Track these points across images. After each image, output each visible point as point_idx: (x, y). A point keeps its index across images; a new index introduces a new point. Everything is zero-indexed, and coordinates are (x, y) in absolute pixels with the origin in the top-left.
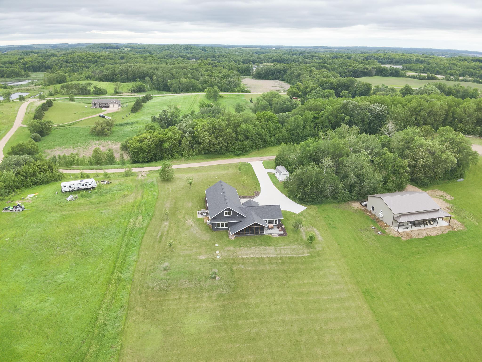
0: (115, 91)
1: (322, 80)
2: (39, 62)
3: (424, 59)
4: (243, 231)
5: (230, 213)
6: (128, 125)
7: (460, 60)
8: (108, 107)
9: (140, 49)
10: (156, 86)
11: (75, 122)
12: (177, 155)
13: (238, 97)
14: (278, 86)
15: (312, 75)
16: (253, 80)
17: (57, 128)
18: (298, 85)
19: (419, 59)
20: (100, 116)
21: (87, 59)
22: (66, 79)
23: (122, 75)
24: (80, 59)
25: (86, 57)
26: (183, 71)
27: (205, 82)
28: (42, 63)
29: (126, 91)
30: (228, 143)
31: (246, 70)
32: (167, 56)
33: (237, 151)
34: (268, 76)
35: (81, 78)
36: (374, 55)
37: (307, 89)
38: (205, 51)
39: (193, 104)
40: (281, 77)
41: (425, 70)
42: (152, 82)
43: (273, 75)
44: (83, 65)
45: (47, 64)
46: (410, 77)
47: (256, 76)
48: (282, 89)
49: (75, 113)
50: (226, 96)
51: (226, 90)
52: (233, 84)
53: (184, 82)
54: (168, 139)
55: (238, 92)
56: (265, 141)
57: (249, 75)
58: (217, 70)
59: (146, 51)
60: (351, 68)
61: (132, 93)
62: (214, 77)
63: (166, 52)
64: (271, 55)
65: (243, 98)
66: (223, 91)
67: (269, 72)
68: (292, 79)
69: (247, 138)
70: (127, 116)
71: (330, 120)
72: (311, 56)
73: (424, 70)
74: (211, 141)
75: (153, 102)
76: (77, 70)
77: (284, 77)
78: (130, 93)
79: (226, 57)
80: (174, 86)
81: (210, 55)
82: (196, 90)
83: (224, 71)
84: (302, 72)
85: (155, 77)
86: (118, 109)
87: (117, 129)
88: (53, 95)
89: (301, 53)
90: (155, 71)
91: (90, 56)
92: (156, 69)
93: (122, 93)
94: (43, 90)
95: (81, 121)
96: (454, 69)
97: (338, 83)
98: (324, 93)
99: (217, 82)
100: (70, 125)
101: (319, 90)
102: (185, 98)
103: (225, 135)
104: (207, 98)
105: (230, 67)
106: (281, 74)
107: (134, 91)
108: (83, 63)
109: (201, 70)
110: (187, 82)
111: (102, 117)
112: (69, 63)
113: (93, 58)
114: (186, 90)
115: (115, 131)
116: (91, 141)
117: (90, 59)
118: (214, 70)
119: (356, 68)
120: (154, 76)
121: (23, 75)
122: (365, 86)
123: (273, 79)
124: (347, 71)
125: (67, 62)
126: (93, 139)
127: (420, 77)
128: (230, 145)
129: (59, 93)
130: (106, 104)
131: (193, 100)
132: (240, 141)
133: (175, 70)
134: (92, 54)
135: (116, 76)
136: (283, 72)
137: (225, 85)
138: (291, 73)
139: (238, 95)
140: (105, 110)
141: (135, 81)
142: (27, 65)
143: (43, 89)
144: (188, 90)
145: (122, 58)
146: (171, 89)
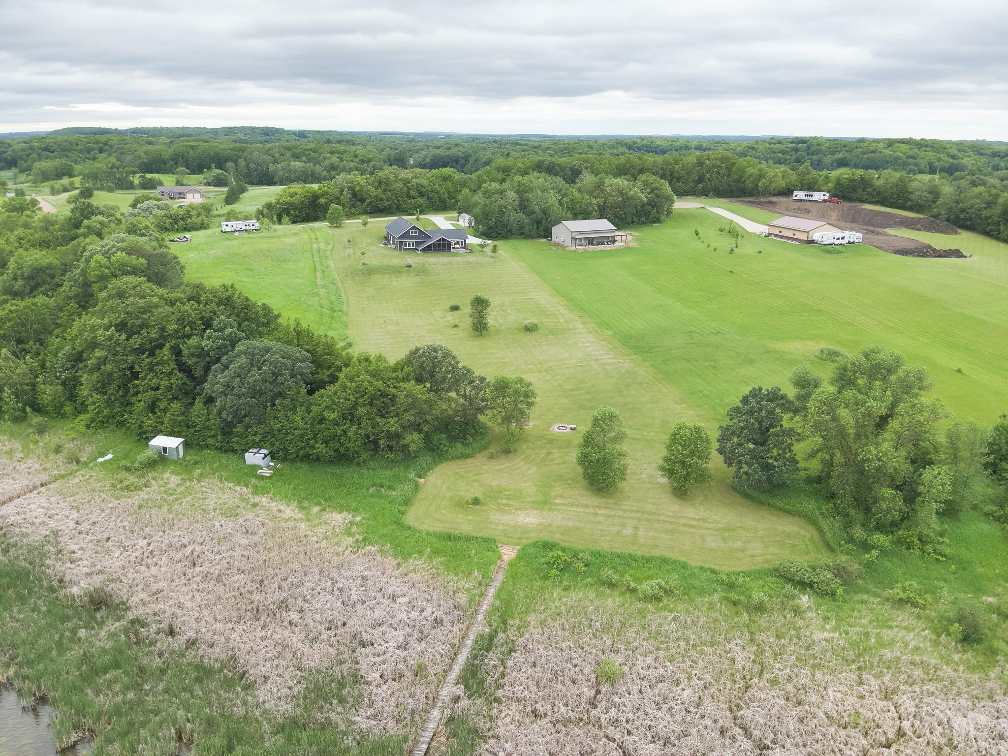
0: (177, 184)
4: (429, 246)
5: (416, 233)
8: (184, 198)
10: (244, 178)
24: (72, 145)
29: (195, 184)
30: (398, 200)
42: (238, 169)
53: (297, 167)
54: (323, 195)
67: (439, 161)
69: (421, 195)
70: (222, 207)
74: (378, 196)
75: (253, 193)
80: (279, 174)
85: (242, 162)
90: (240, 153)
103: (394, 190)
106: (460, 163)
107: (208, 185)
110: (303, 167)
112: (53, 152)
120: (241, 160)
125: (48, 150)
128: (401, 202)
130: (180, 194)
132: (413, 198)
136: (462, 161)
138: (476, 160)
141: (201, 172)
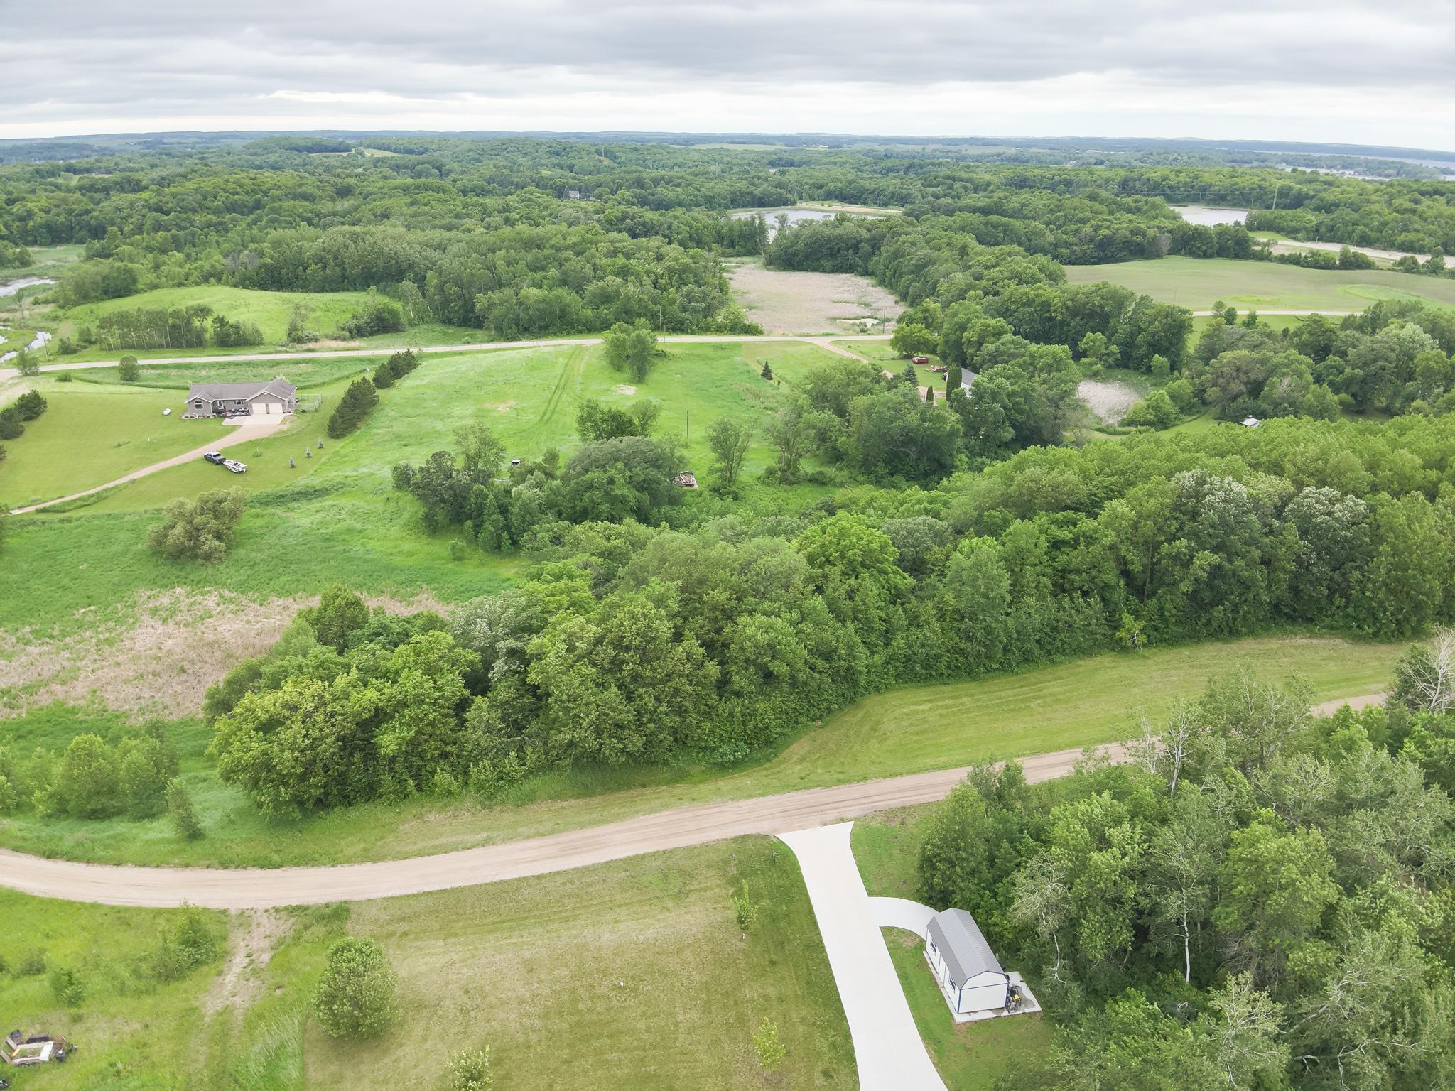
0: (290, 335)
1: (1012, 294)
2: (70, 212)
3: (1305, 189)
6: (304, 502)
7: (1423, 194)
8: (247, 413)
9: (411, 152)
10: (436, 310)
11: (106, 490)
12: (443, 777)
13: (719, 353)
14: (853, 297)
15: (970, 267)
16: (766, 272)
17: (34, 523)
18: (927, 311)
19: (1290, 188)
20: (208, 458)
21: (227, 198)
22: (135, 281)
23: (324, 267)
24: (205, 199)
25: (225, 191)
26: (530, 257)
27: (606, 298)
28: (81, 215)
29: (327, 331)
31: (741, 236)
32: (490, 181)
33: (725, 749)
34: (818, 260)
35: (187, 276)
36: (1146, 176)
37: (966, 334)
38: (614, 158)
39: (559, 392)
40: (860, 262)
41: (1323, 229)
42: (424, 295)
43: (832, 255)
44: (214, 218)
45: (96, 218)
46: (1283, 260)
47: (779, 258)
48: (867, 312)
49: (119, 445)
50: (676, 351)
51: (677, 327)
52: (703, 305)
53: (531, 301)
55: (719, 330)
56: (850, 677)
57: (752, 252)
58: (648, 250)
59: (428, 163)
60: (1087, 229)
61: (352, 338)
62: (638, 275)
63: (488, 168)
64: (817, 174)
65: (737, 359)
66: (667, 330)
67: (820, 246)
68: (901, 276)
69: (771, 682)
70: (309, 456)
71: (1123, 561)
72: (948, 178)
73: (1317, 230)
74: (607, 715)
75: (418, 382)
76: (189, 238)
77: (871, 265)
78: (344, 339)
79: (678, 185)
80: (496, 312)
81: (628, 176)
82: (573, 328)
83: (672, 254)
84: (934, 254)
85: (432, 278)
86: (284, 421)
87: (260, 522)
88: (74, 352)
89: (911, 166)
91: (238, 190)
92: (441, 248)
93: (317, 340)
94: (53, 325)
95: (133, 482)
96: (1417, 231)
97: (1069, 303)
98: (1032, 356)
99: (646, 297)
100: (84, 503)
101: (1013, 342)
102: (534, 366)
103: (669, 677)
104: (611, 363)
105: (691, 227)
106: (861, 251)
107: (358, 332)
108: (214, 213)
109: (593, 251)
110: (544, 301)
111: (213, 461)
113: (247, 193)
114: (540, 328)
115: (248, 535)
116: (142, 593)
117: (236, 197)
118: (639, 249)
119: (1107, 232)
120: (431, 273)
121: (10, 261)
122: (1166, 316)
123: (835, 270)
124: (1076, 240)
126: (154, 583)
127: (1317, 262)
128: (692, 719)
129: (94, 343)
130: (239, 402)
131: (560, 372)
133: (503, 252)
134: (247, 181)
135: (305, 269)
136: (866, 248)
137: (675, 307)
139: (720, 347)
140: (234, 428)
142: (31, 223)
143: (55, 319)
144: (546, 327)
145: (344, 192)
146: (486, 324)
